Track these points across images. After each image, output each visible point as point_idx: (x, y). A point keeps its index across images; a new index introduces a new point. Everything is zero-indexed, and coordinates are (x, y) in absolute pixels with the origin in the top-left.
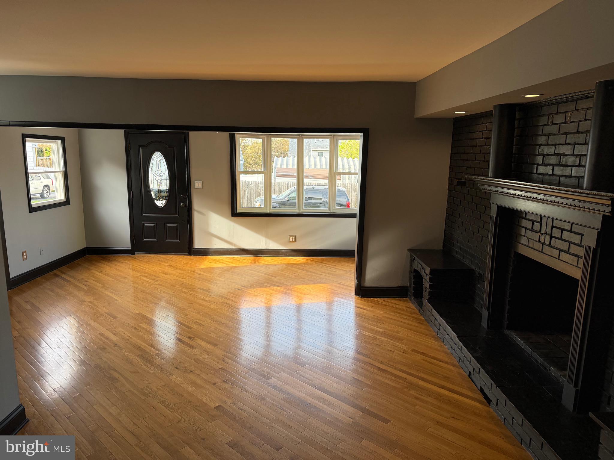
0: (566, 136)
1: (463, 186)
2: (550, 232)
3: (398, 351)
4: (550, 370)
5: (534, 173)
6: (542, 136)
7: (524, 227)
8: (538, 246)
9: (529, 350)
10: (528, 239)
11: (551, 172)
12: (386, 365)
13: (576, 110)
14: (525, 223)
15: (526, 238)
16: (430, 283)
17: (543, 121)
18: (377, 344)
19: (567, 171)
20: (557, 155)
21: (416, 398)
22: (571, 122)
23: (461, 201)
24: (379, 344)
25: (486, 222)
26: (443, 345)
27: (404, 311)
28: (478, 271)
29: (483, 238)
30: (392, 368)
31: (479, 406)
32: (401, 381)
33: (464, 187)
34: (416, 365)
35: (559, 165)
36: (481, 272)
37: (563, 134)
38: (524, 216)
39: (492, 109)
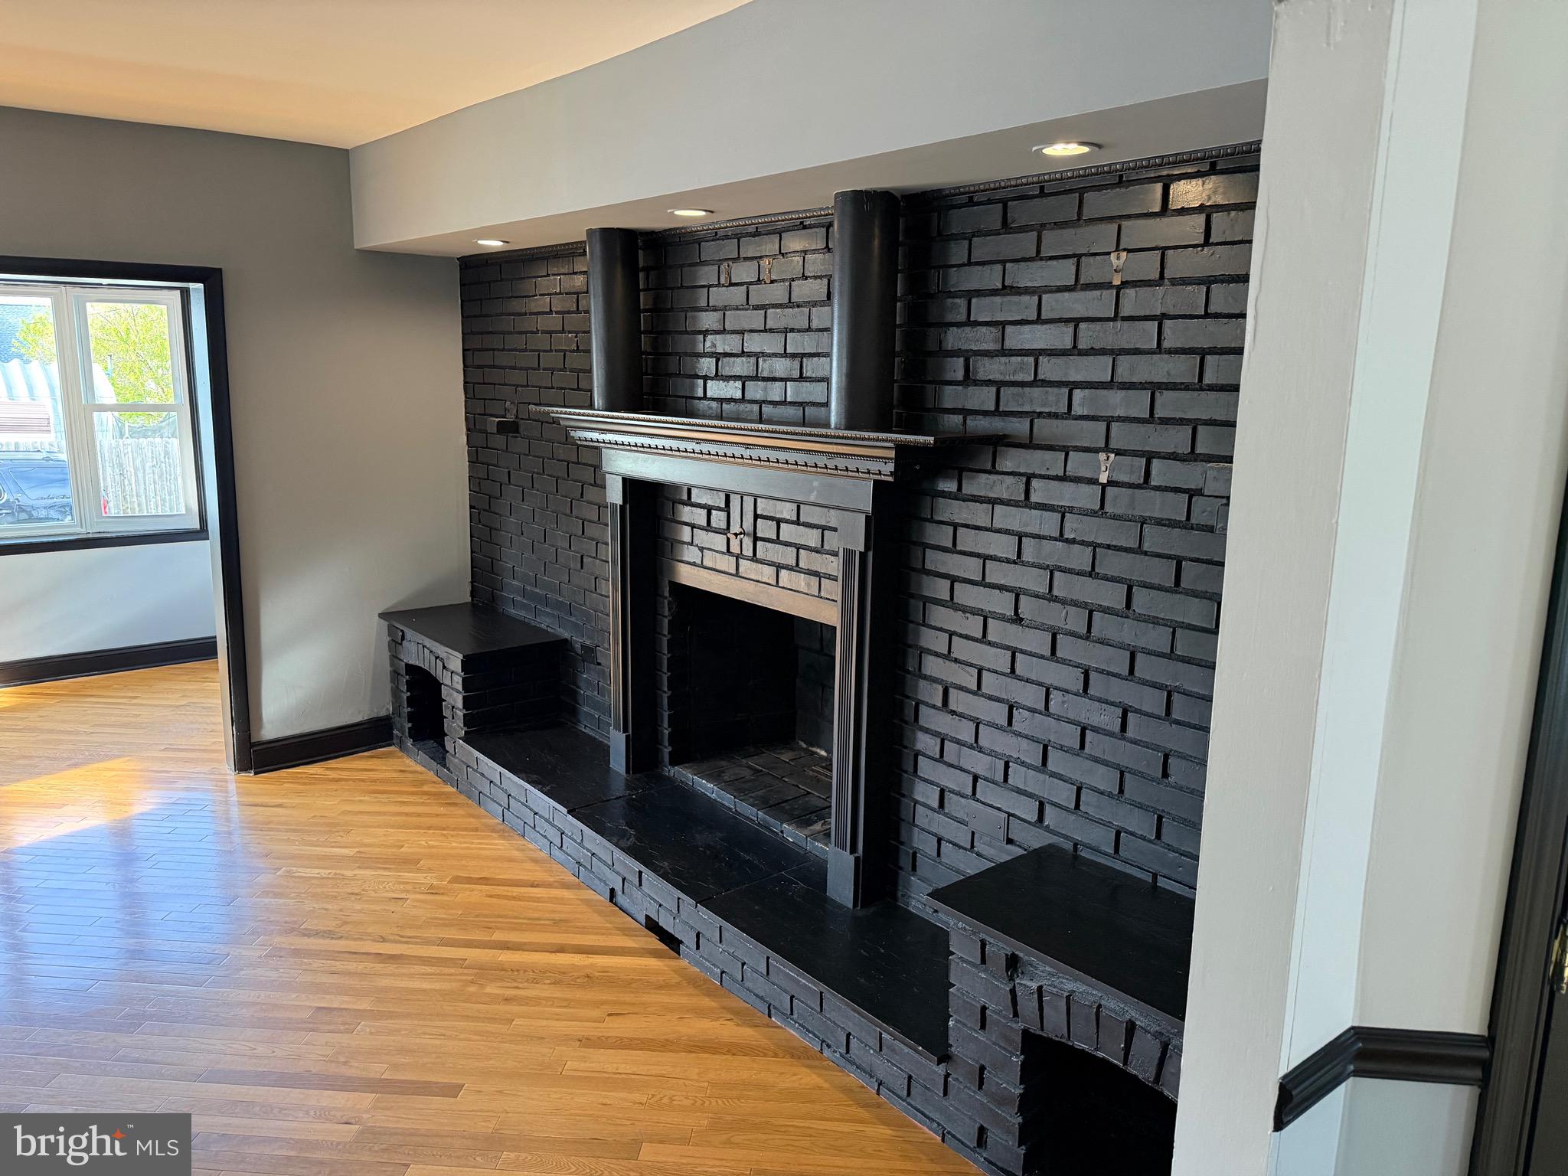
0: (766, 312)
1: (511, 435)
2: (751, 529)
3: (416, 893)
4: (782, 832)
5: (700, 399)
6: (706, 311)
7: (686, 524)
8: (727, 563)
9: (727, 799)
10: (702, 549)
11: (738, 395)
12: (396, 942)
13: (780, 253)
14: (687, 514)
15: (697, 548)
16: (465, 693)
17: (707, 275)
18: (352, 894)
19: (775, 392)
20: (749, 356)
21: (507, 1000)
22: (772, 282)
23: (509, 472)
24: (356, 891)
25: (589, 521)
26: (526, 843)
27: (396, 782)
28: (578, 641)
29: (584, 560)
30: (416, 943)
31: (656, 965)
32: (453, 971)
33: (516, 437)
34: (477, 916)
35: (756, 378)
36: (588, 642)
37: (756, 308)
38: (685, 497)
39: (584, 238)
